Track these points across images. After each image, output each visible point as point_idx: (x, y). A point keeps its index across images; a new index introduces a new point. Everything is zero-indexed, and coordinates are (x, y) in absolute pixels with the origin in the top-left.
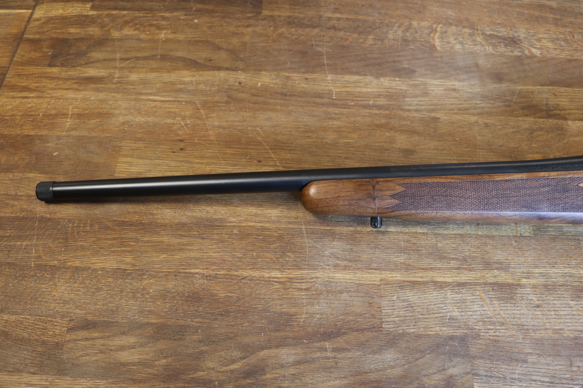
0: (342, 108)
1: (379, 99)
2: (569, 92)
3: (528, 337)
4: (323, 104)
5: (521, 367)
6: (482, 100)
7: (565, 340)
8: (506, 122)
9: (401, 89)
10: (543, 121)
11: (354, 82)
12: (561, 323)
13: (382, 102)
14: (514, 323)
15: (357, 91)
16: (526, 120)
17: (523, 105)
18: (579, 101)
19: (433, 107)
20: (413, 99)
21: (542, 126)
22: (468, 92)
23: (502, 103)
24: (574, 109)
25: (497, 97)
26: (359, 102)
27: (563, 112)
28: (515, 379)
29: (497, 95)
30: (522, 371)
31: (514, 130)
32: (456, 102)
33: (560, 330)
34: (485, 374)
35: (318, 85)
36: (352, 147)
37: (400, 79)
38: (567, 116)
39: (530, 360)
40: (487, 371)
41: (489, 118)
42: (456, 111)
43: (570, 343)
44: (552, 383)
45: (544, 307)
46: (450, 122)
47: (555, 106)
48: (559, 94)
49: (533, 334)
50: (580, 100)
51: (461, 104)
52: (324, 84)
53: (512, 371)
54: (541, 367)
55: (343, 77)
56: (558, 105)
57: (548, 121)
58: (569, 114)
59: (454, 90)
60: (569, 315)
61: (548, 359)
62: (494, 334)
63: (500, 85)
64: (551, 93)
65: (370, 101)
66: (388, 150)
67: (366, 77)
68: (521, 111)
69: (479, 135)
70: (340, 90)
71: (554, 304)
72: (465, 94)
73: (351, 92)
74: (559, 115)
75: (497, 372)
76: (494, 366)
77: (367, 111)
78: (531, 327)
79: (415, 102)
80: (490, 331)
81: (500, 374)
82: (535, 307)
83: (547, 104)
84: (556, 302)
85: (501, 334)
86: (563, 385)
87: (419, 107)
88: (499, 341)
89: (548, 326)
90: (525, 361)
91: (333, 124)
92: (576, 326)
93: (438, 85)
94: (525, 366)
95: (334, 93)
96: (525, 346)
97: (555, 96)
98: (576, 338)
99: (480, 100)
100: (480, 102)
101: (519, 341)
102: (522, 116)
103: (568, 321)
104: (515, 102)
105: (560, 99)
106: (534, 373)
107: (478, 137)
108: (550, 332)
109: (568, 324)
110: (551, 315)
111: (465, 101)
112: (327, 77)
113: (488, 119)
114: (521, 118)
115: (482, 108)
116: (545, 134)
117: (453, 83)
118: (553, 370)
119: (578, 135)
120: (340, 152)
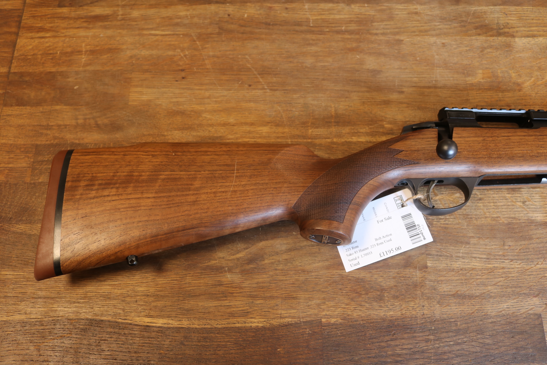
0: (319, 34)
1: (350, 25)
2: (518, 10)
3: (471, 224)
4: (302, 32)
5: (465, 247)
6: (440, 22)
7: (500, 225)
8: (460, 41)
9: (369, 15)
10: (494, 39)
11: (329, 10)
12: (498, 212)
13: (353, 27)
14: (461, 213)
15: (331, 17)
16: (478, 38)
17: (476, 25)
18: (526, 19)
19: (397, 30)
20: (380, 23)
21: (492, 44)
22: (428, 15)
23: (458, 23)
24: (521, 27)
25: (454, 18)
26: (333, 28)
27: (511, 30)
28: (459, 257)
29: (454, 17)
30: (465, 250)
31: (468, 48)
32: (417, 25)
33: (497, 217)
34: (436, 254)
35: (296, 14)
36: (328, 69)
37: (368, 5)
38: (514, 34)
39: (471, 242)
40: (438, 252)
41: (446, 38)
42: (417, 33)
43: (504, 227)
44: (488, 259)
45: (485, 200)
46: (412, 44)
47: (504, 25)
48: (509, 13)
49: (475, 222)
50: (528, 18)
51: (422, 26)
52: (302, 13)
53: (457, 251)
54: (480, 247)
55: (318, 6)
56: (508, 23)
57: (498, 39)
58: (517, 32)
59: (416, 13)
60: (505, 205)
61: (486, 240)
62: (445, 222)
63: (457, 7)
64: (502, 12)
65: (342, 27)
66: (358, 71)
67: (339, 4)
68: (474, 31)
69: (437, 55)
70: (316, 18)
71: (493, 197)
72: (425, 17)
73: (326, 19)
74: (508, 33)
75: (445, 252)
76: (444, 247)
77: (340, 36)
78: (474, 216)
79: (382, 26)
80: (441, 220)
81: (448, 253)
82: (478, 200)
83: (498, 23)
84: (495, 195)
85: (450, 223)
86: (496, 260)
87: (385, 31)
88: (448, 228)
89: (488, 214)
90: (468, 243)
91: (311, 50)
92: (510, 214)
93: (402, 9)
94: (468, 246)
95: (311, 21)
96: (468, 231)
97: (505, 15)
98: (509, 224)
99: (439, 22)
100: (438, 24)
101: (464, 228)
102: (476, 35)
103: (504, 210)
104: (469, 22)
105: (510, 18)
106: (475, 252)
107: (436, 57)
108: (489, 219)
109: (503, 213)
110: (490, 206)
111: (426, 23)
112: (304, 6)
113: (445, 40)
114: (474, 38)
115: (440, 29)
116: (495, 51)
117: (415, 7)
118: (489, 249)
119: (523, 51)
120: (318, 74)
